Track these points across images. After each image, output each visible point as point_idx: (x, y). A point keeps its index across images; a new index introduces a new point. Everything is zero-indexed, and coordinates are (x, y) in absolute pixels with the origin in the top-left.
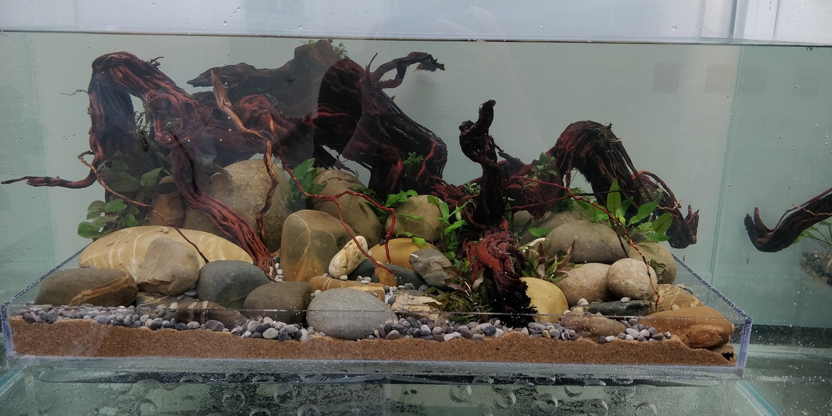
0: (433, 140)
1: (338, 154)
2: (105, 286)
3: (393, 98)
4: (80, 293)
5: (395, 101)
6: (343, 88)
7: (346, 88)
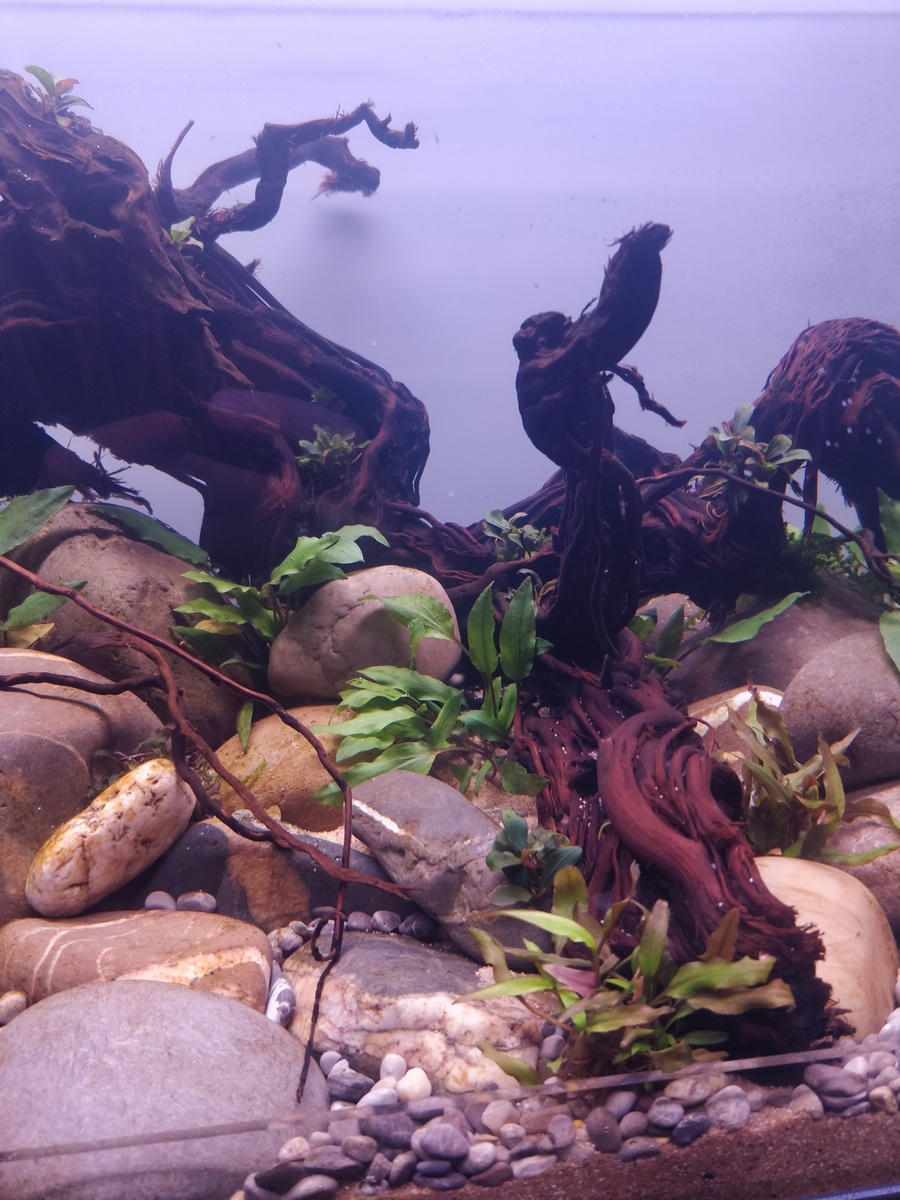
0: (381, 388)
1: (95, 447)
3: (253, 265)
5: (260, 275)
6: (72, 223)
7: (81, 224)
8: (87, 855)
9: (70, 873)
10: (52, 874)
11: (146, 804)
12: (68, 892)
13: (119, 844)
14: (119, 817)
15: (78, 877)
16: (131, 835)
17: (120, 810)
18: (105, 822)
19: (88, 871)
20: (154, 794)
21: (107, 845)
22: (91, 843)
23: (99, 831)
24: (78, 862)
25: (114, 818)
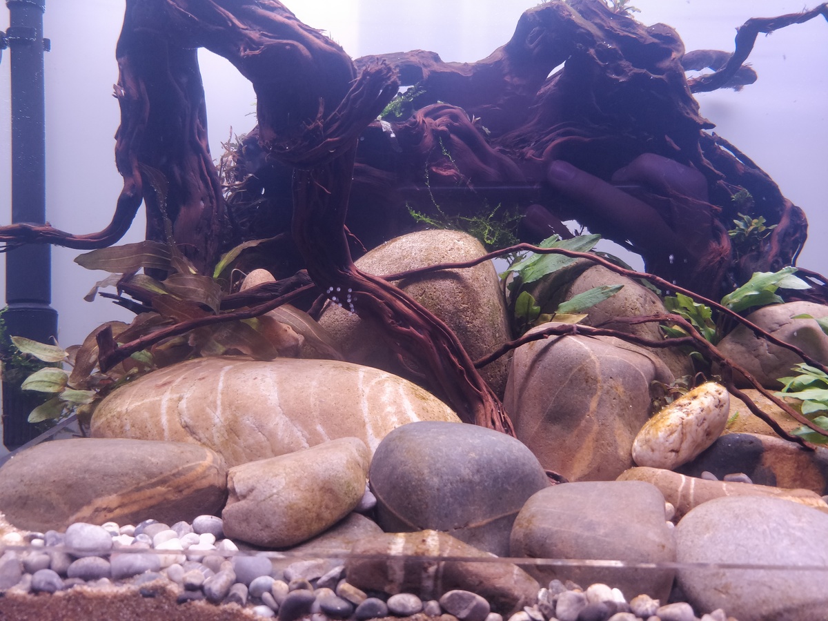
2: (154, 485)
4: (89, 503)
8: (684, 431)
9: (674, 440)
10: (664, 438)
11: (716, 407)
12: (669, 454)
13: (699, 429)
14: (702, 411)
15: (675, 446)
16: (706, 425)
17: (703, 406)
18: (695, 413)
19: (682, 442)
20: (720, 401)
21: (694, 427)
22: (687, 423)
23: (691, 417)
24: (679, 435)
25: (699, 411)
